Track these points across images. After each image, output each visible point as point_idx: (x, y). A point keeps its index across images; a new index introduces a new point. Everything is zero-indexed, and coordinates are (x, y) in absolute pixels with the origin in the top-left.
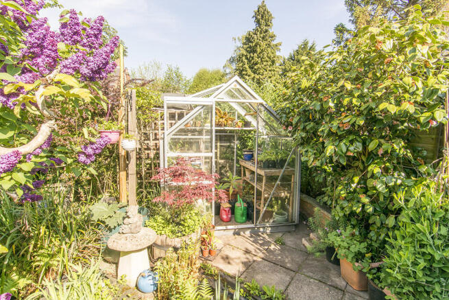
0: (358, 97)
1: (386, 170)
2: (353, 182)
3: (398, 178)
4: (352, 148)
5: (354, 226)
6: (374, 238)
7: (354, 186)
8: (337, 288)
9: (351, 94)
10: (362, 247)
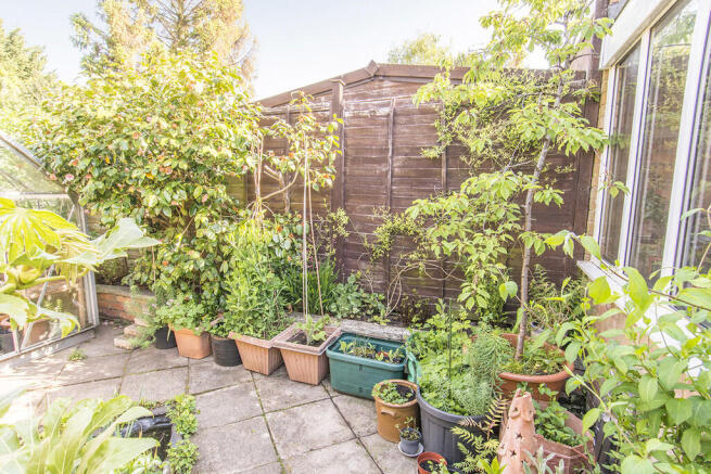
0: (177, 138)
1: (211, 219)
2: (176, 241)
3: (223, 226)
4: (176, 197)
5: (184, 292)
6: (208, 297)
7: (178, 245)
8: (179, 367)
9: (166, 133)
10: (199, 309)
